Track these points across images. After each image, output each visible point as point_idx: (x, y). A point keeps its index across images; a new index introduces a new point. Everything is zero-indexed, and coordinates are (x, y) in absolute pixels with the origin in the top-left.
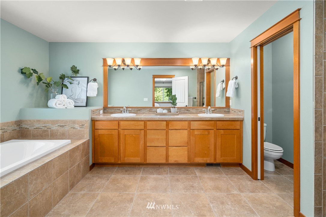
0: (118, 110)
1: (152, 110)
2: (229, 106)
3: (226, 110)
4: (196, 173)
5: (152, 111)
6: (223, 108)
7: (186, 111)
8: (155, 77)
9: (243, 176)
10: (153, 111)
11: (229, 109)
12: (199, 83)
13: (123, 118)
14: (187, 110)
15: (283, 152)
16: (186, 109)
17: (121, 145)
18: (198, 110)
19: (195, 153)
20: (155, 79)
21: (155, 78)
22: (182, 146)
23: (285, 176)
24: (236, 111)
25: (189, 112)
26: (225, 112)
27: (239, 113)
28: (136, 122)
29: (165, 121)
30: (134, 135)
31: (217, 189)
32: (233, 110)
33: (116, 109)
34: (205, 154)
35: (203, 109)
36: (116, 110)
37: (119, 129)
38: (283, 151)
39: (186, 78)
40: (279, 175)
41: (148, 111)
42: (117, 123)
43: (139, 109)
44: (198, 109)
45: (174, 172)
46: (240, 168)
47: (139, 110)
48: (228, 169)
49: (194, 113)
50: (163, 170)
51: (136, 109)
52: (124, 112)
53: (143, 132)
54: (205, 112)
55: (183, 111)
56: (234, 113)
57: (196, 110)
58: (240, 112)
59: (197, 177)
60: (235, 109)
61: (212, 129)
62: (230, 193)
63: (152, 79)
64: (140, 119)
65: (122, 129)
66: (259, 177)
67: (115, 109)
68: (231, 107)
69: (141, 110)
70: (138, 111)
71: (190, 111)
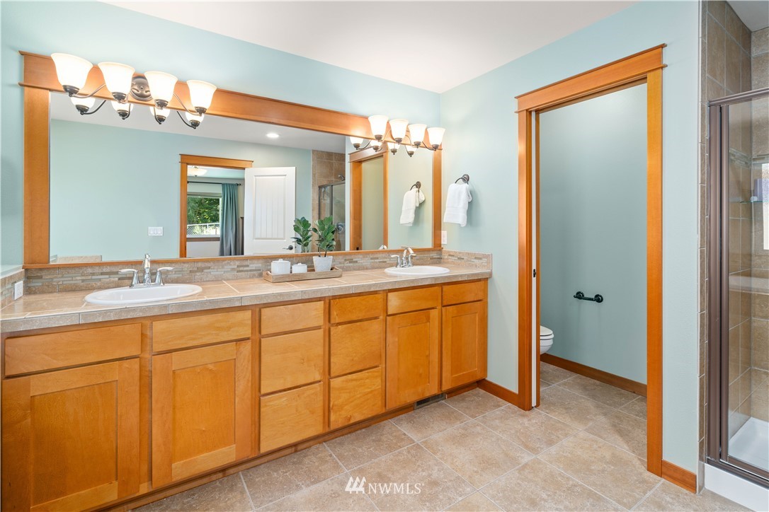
0: (102, 274)
1: (248, 266)
2: (440, 245)
3: (434, 255)
4: (409, 435)
5: (247, 271)
6: (428, 250)
7: (347, 264)
8: (187, 160)
9: (502, 408)
10: (251, 271)
11: (439, 252)
12: (317, 189)
13: (166, 306)
14: (351, 261)
15: (553, 338)
16: (348, 257)
17: (156, 417)
18: (377, 258)
19: (399, 379)
20: (188, 166)
21: (188, 164)
22: (368, 366)
23: (559, 385)
24: (465, 258)
25: (356, 264)
26: (438, 261)
27: (476, 261)
28: (219, 316)
29: (320, 299)
30: (211, 367)
31: (487, 464)
32: (453, 256)
33: (97, 270)
34: (421, 375)
35: (392, 256)
36: (93, 274)
37: (147, 355)
38: (552, 336)
39: (290, 171)
40: (549, 385)
41: (233, 269)
42: (133, 331)
43: (200, 265)
44: (376, 256)
45: (352, 455)
46: (482, 392)
47: (201, 270)
48: (463, 400)
49: (367, 269)
50: (314, 459)
51: (186, 265)
52: (141, 281)
53: (247, 348)
54: (397, 264)
55: (340, 263)
56: (459, 261)
57: (372, 259)
58: (480, 259)
59: (418, 446)
60: (460, 253)
61: (433, 308)
62: (519, 464)
63: (178, 167)
64: (238, 304)
65: (160, 353)
66: (534, 404)
67: (90, 270)
68: (445, 249)
69: (209, 268)
70: (196, 272)
71: (356, 262)
